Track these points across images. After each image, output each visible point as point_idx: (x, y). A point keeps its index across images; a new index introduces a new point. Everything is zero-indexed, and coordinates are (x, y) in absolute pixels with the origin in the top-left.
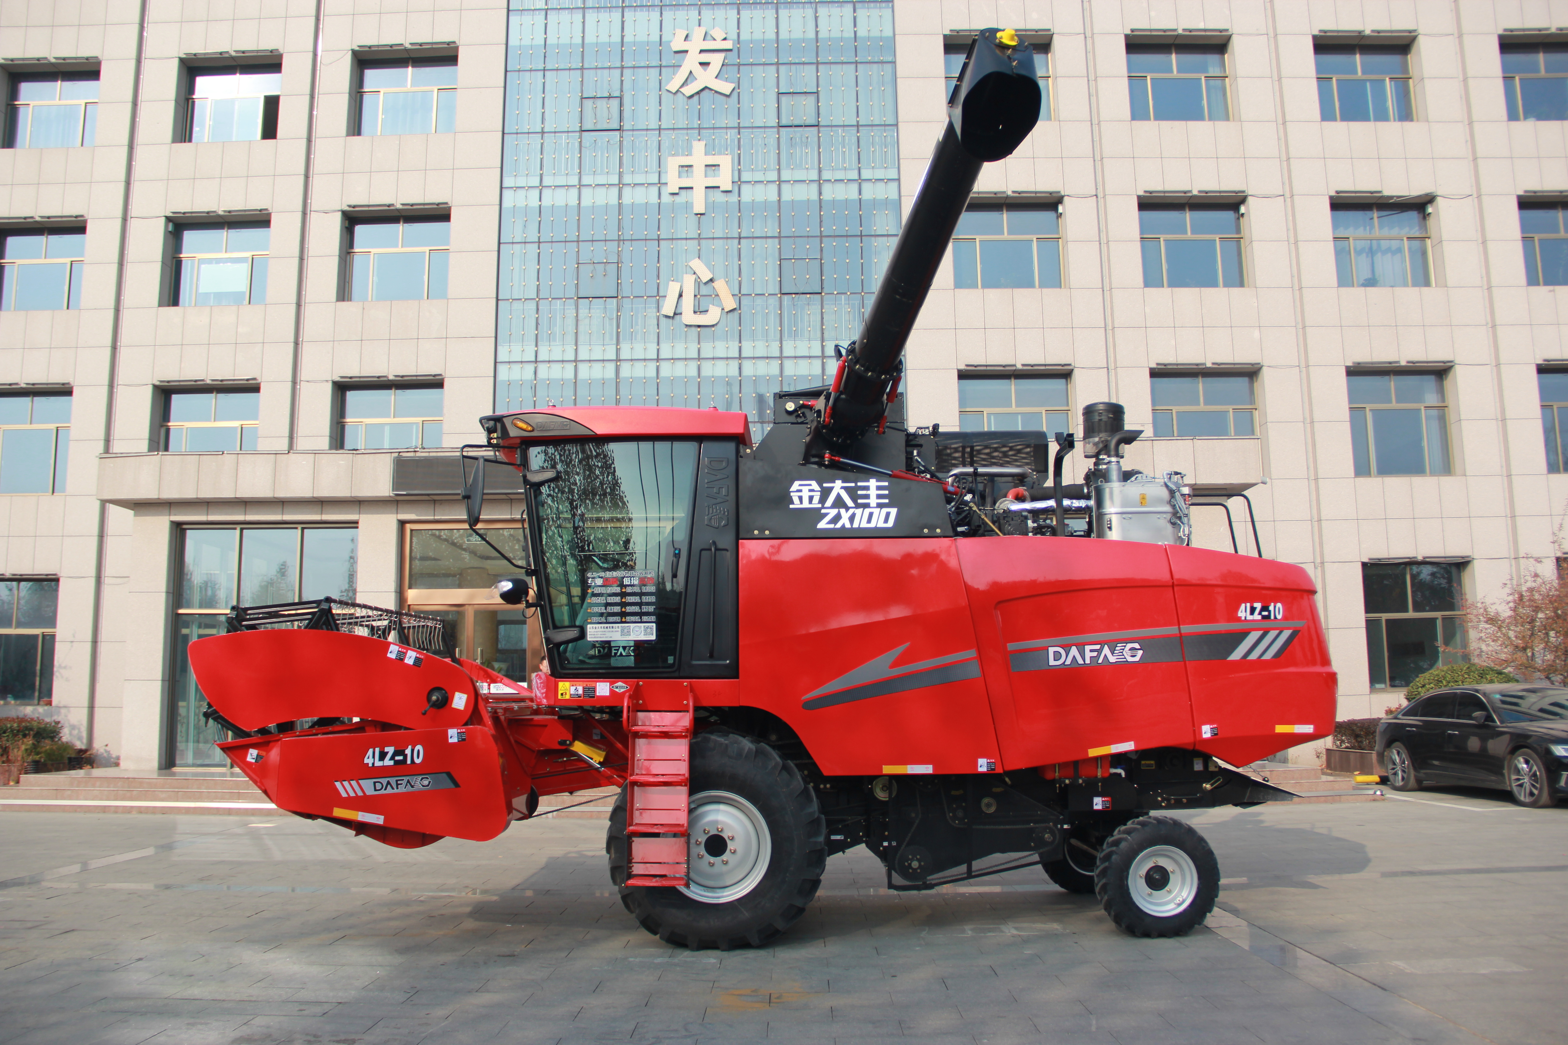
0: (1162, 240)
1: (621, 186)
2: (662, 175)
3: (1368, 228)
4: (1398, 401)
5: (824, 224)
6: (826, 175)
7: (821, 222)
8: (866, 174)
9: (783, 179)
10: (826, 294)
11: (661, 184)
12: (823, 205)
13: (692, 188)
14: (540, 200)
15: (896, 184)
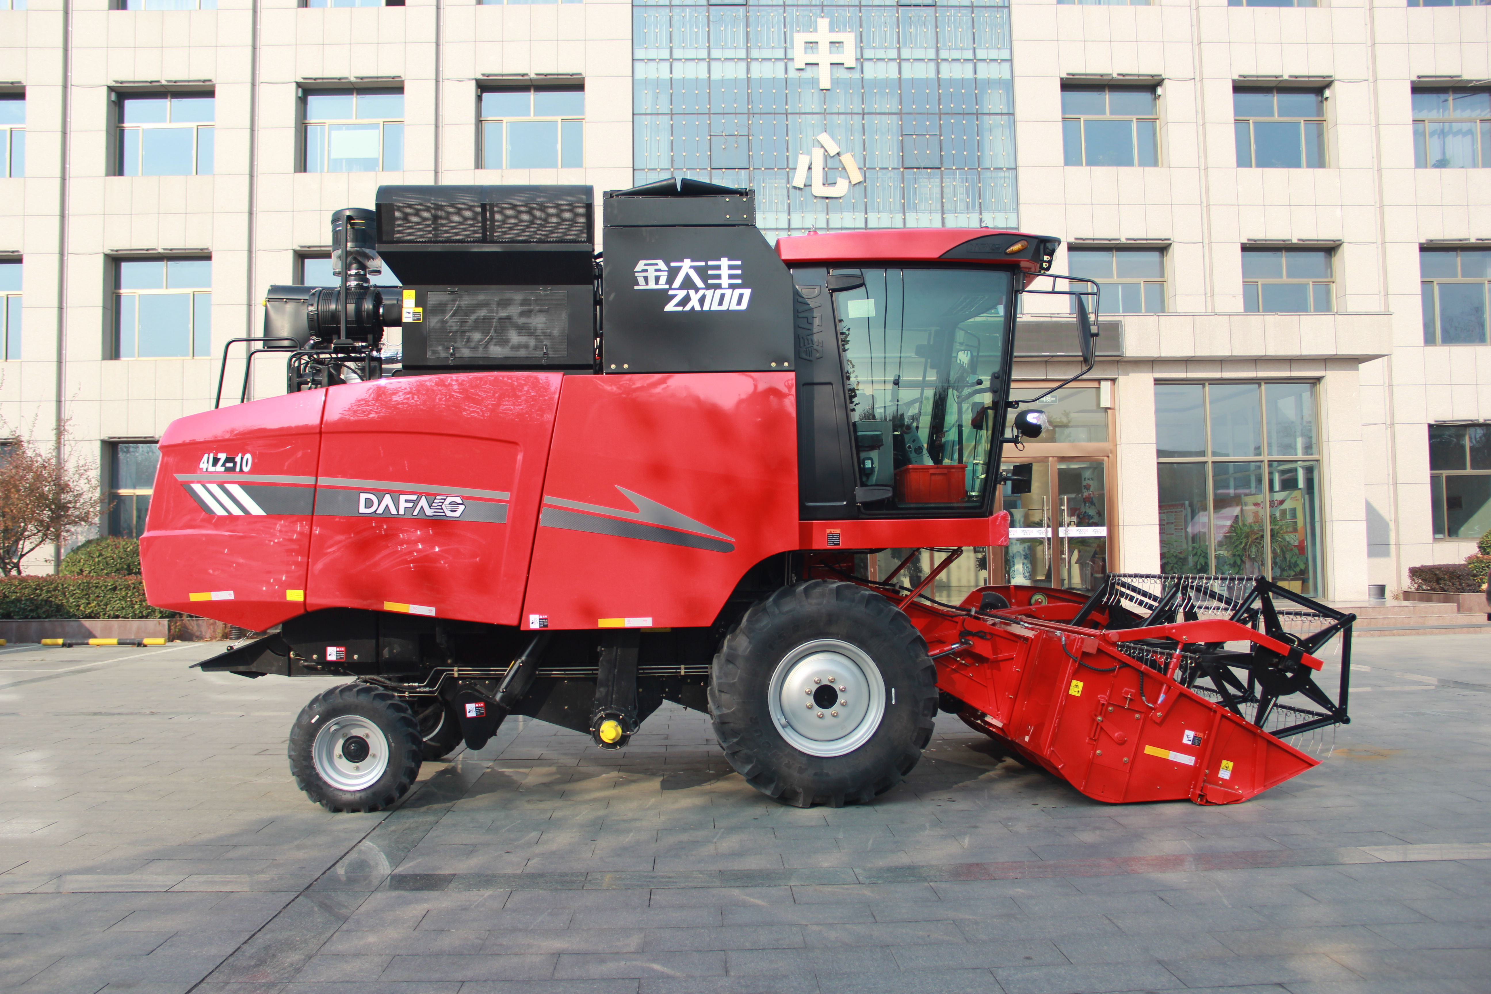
0: (1251, 122)
1: (749, 60)
2: (789, 51)
3: (1441, 110)
4: (1463, 276)
5: (942, 101)
6: (944, 54)
7: (939, 99)
8: (980, 54)
9: (903, 57)
10: (946, 169)
11: (787, 60)
12: (941, 83)
13: (817, 64)
14: (671, 73)
15: (1008, 64)
